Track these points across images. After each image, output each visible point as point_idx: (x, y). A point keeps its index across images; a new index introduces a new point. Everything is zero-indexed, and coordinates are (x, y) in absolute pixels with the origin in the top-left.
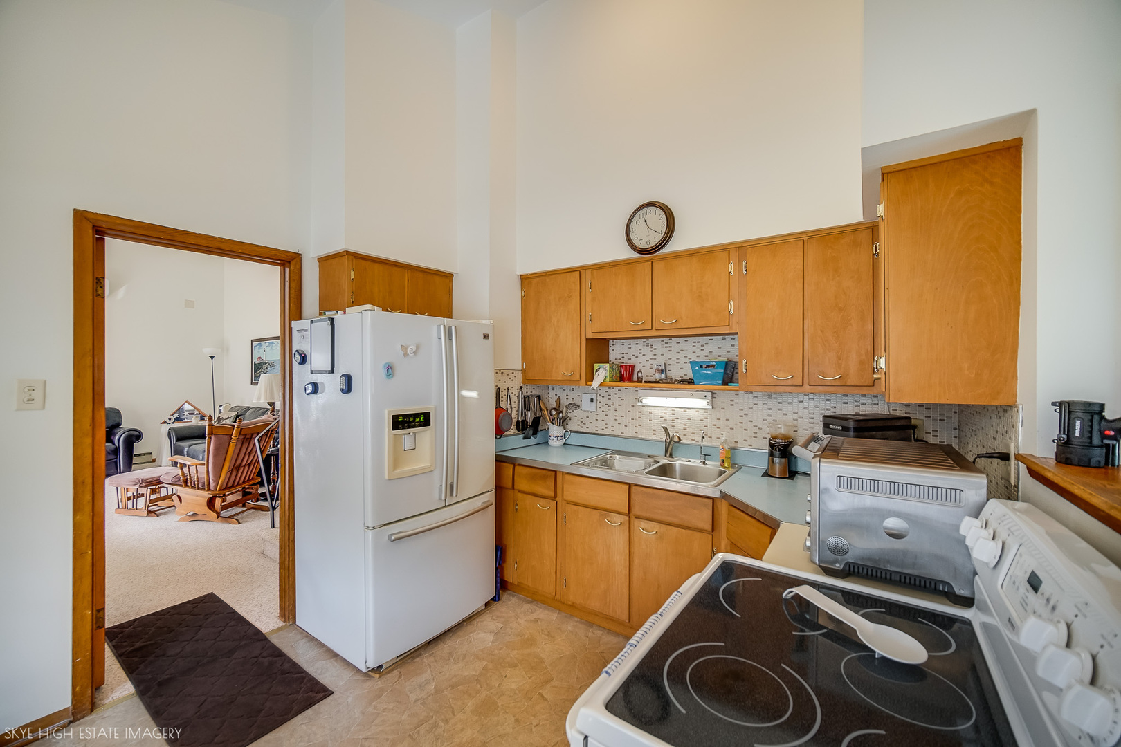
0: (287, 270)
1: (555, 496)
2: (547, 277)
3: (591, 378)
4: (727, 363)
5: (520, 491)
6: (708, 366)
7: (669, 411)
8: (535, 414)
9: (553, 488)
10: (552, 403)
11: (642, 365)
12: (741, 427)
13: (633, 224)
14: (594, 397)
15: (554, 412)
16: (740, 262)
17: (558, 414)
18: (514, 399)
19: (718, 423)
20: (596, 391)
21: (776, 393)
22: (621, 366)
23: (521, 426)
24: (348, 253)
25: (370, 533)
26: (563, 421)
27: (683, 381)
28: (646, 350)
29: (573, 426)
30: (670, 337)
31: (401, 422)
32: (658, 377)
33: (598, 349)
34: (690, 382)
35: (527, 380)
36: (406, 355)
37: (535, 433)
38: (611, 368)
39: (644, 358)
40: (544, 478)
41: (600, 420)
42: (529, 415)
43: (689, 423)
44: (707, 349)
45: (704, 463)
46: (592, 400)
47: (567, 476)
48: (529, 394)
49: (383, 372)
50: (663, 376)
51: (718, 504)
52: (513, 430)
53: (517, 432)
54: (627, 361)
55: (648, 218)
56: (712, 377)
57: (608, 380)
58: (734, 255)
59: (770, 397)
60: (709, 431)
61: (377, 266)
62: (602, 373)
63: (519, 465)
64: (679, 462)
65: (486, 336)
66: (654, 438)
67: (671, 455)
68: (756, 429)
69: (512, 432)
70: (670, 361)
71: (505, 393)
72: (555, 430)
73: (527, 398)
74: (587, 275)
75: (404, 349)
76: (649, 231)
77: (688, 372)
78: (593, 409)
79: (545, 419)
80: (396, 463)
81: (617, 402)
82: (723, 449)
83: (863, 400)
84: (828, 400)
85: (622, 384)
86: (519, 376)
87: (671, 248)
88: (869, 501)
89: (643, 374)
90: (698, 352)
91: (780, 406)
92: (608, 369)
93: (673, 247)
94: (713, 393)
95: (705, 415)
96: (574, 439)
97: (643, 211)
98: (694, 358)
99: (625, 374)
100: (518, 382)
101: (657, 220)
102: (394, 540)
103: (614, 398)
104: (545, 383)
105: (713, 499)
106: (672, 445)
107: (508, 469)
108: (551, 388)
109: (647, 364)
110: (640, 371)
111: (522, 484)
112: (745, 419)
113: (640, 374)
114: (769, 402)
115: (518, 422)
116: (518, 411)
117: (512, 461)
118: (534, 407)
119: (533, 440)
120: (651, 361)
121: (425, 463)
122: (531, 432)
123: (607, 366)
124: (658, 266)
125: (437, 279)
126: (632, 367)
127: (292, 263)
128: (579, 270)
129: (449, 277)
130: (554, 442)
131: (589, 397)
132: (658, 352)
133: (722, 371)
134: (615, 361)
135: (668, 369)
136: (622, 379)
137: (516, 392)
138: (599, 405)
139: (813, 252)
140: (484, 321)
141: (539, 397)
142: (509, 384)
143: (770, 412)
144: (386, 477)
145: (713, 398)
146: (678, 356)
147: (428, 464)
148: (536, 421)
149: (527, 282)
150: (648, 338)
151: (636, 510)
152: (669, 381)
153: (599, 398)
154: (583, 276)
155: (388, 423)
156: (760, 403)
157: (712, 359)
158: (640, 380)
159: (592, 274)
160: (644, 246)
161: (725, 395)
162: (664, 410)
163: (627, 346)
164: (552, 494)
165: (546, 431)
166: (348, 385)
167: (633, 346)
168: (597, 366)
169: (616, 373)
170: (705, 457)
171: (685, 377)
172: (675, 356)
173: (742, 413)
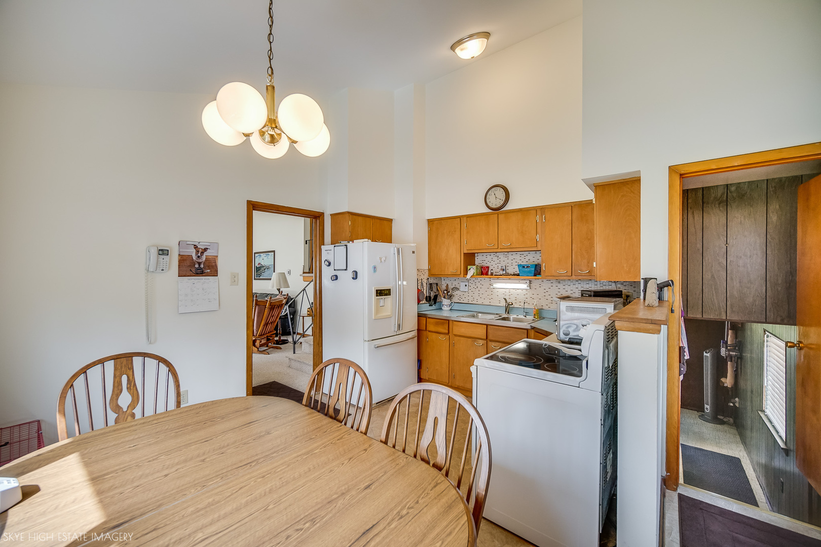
0: (318, 221)
1: (449, 333)
2: (442, 221)
3: (466, 273)
4: (536, 265)
5: (429, 331)
6: (527, 267)
7: (507, 291)
8: (435, 293)
9: (447, 328)
10: (444, 287)
11: (493, 266)
12: (545, 298)
13: (488, 195)
14: (467, 284)
15: (445, 292)
16: (542, 216)
17: (448, 293)
18: (425, 285)
19: (533, 296)
20: (468, 280)
21: (562, 280)
22: (482, 267)
23: (428, 299)
24: (348, 212)
25: (367, 343)
26: (450, 297)
27: (514, 275)
28: (495, 259)
29: (455, 299)
30: (508, 252)
31: (380, 293)
32: (501, 272)
33: (470, 258)
34: (518, 275)
35: (431, 274)
36: (381, 262)
37: (435, 303)
38: (477, 268)
39: (494, 263)
40: (443, 324)
41: (470, 296)
42: (432, 294)
43: (518, 297)
44: (527, 258)
45: (525, 317)
46: (466, 285)
47: (454, 322)
48: (432, 282)
49: (372, 270)
50: (504, 272)
51: (529, 331)
52: (424, 301)
53: (426, 302)
54: (485, 265)
55: (496, 192)
56: (530, 272)
57: (475, 274)
58: (539, 212)
59: (559, 282)
60: (528, 300)
61: (360, 218)
62: (472, 271)
63: (429, 318)
64: (512, 317)
65: (413, 252)
66: (499, 305)
67: (508, 313)
69: (423, 302)
70: (508, 265)
71: (420, 281)
72: (446, 302)
73: (431, 284)
74: (464, 220)
75: (381, 259)
76: (496, 199)
77: (517, 270)
78: (467, 290)
79: (440, 296)
80: (377, 312)
81: (479, 286)
82: (535, 309)
84: (587, 284)
85: (482, 276)
86: (427, 273)
87: (506, 208)
88: (576, 315)
89: (494, 271)
90: (523, 259)
91: (564, 287)
92: (475, 268)
93: (509, 207)
94: (530, 281)
95: (526, 292)
96: (456, 307)
97: (494, 189)
98: (520, 263)
99: (484, 271)
100: (426, 276)
101: (501, 194)
102: (377, 347)
103: (478, 284)
104: (439, 276)
105: (527, 330)
106: (508, 308)
107: (423, 320)
108: (443, 279)
109: (496, 266)
110: (492, 270)
111: (431, 327)
112: (547, 294)
113: (492, 271)
114: (559, 285)
115: (427, 296)
116: (426, 291)
117: (425, 316)
118: (435, 290)
119: (434, 307)
120: (498, 265)
121: (388, 313)
122: (433, 303)
123: (474, 267)
124: (501, 217)
125: (385, 222)
126: (488, 267)
127: (321, 217)
128: (460, 217)
129: (390, 221)
130: (445, 308)
131: (464, 284)
132: (502, 259)
133: (534, 269)
134: (478, 264)
135: (507, 268)
136: (482, 274)
137: (426, 281)
138: (470, 288)
139: (576, 212)
140: (412, 245)
141: (437, 284)
142: (422, 277)
143: (559, 290)
144: (374, 318)
145: (530, 283)
146: (512, 262)
147: (390, 314)
148: (436, 297)
149: (431, 223)
150: (496, 252)
151: (490, 337)
152: (507, 274)
153: (470, 284)
154: (462, 221)
155: (374, 293)
157: (529, 263)
158: (492, 274)
159: (467, 220)
160: (494, 206)
161: (537, 282)
162: (505, 290)
163: (485, 256)
164: (447, 332)
165: (441, 302)
166: (355, 276)
167: (488, 256)
168: (469, 267)
169: (479, 271)
170: (527, 314)
171: (516, 273)
172: (510, 262)
173: (545, 291)
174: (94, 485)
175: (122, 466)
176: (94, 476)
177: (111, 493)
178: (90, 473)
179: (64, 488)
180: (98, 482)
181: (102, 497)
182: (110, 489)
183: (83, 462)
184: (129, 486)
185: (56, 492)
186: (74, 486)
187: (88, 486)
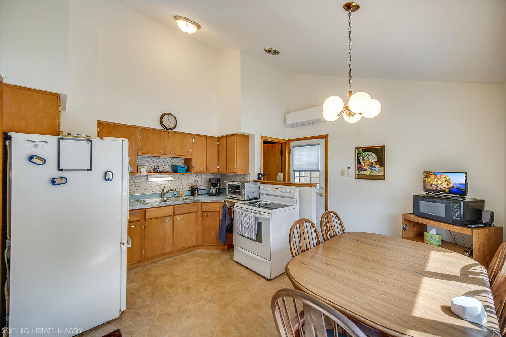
12: (181, 185)
13: (163, 118)
16: (193, 139)
19: (175, 185)
27: (164, 172)
28: (150, 161)
30: (159, 157)
39: (149, 163)
40: (134, 213)
43: (165, 186)
44: (172, 161)
47: (147, 209)
55: (169, 118)
58: (191, 137)
66: (153, 193)
68: (185, 185)
70: (159, 165)
74: (139, 130)
83: (207, 175)
93: (176, 130)
95: (171, 182)
97: (167, 115)
120: (152, 165)
124: (171, 134)
128: (135, 127)
132: (155, 162)
133: (186, 168)
135: (158, 167)
139: (208, 141)
143: (189, 180)
145: (174, 177)
146: (162, 163)
150: (150, 157)
151: (176, 213)
154: (137, 130)
156: (186, 177)
160: (167, 127)
162: (156, 182)
164: (139, 219)
168: (139, 167)
172: (161, 163)
173: (182, 181)
174: (418, 291)
175: (399, 290)
176: (414, 295)
177: (414, 283)
178: (415, 297)
179: (430, 299)
180: (415, 291)
181: (418, 284)
182: (413, 285)
183: (413, 306)
184: (406, 280)
185: (434, 300)
186: (426, 296)
187: (420, 292)
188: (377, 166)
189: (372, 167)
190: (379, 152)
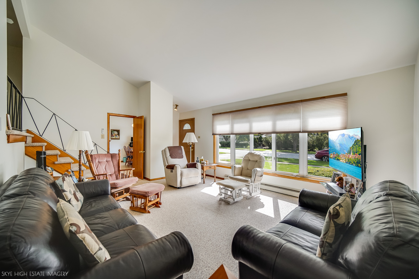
188: (118, 135)
189: (116, 136)
190: (118, 131)
